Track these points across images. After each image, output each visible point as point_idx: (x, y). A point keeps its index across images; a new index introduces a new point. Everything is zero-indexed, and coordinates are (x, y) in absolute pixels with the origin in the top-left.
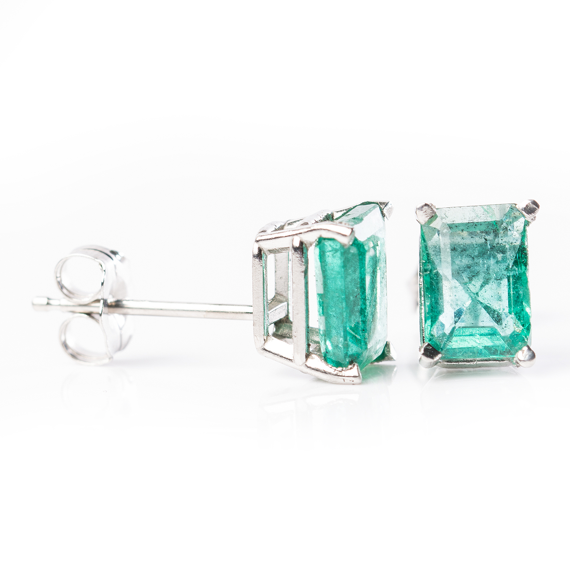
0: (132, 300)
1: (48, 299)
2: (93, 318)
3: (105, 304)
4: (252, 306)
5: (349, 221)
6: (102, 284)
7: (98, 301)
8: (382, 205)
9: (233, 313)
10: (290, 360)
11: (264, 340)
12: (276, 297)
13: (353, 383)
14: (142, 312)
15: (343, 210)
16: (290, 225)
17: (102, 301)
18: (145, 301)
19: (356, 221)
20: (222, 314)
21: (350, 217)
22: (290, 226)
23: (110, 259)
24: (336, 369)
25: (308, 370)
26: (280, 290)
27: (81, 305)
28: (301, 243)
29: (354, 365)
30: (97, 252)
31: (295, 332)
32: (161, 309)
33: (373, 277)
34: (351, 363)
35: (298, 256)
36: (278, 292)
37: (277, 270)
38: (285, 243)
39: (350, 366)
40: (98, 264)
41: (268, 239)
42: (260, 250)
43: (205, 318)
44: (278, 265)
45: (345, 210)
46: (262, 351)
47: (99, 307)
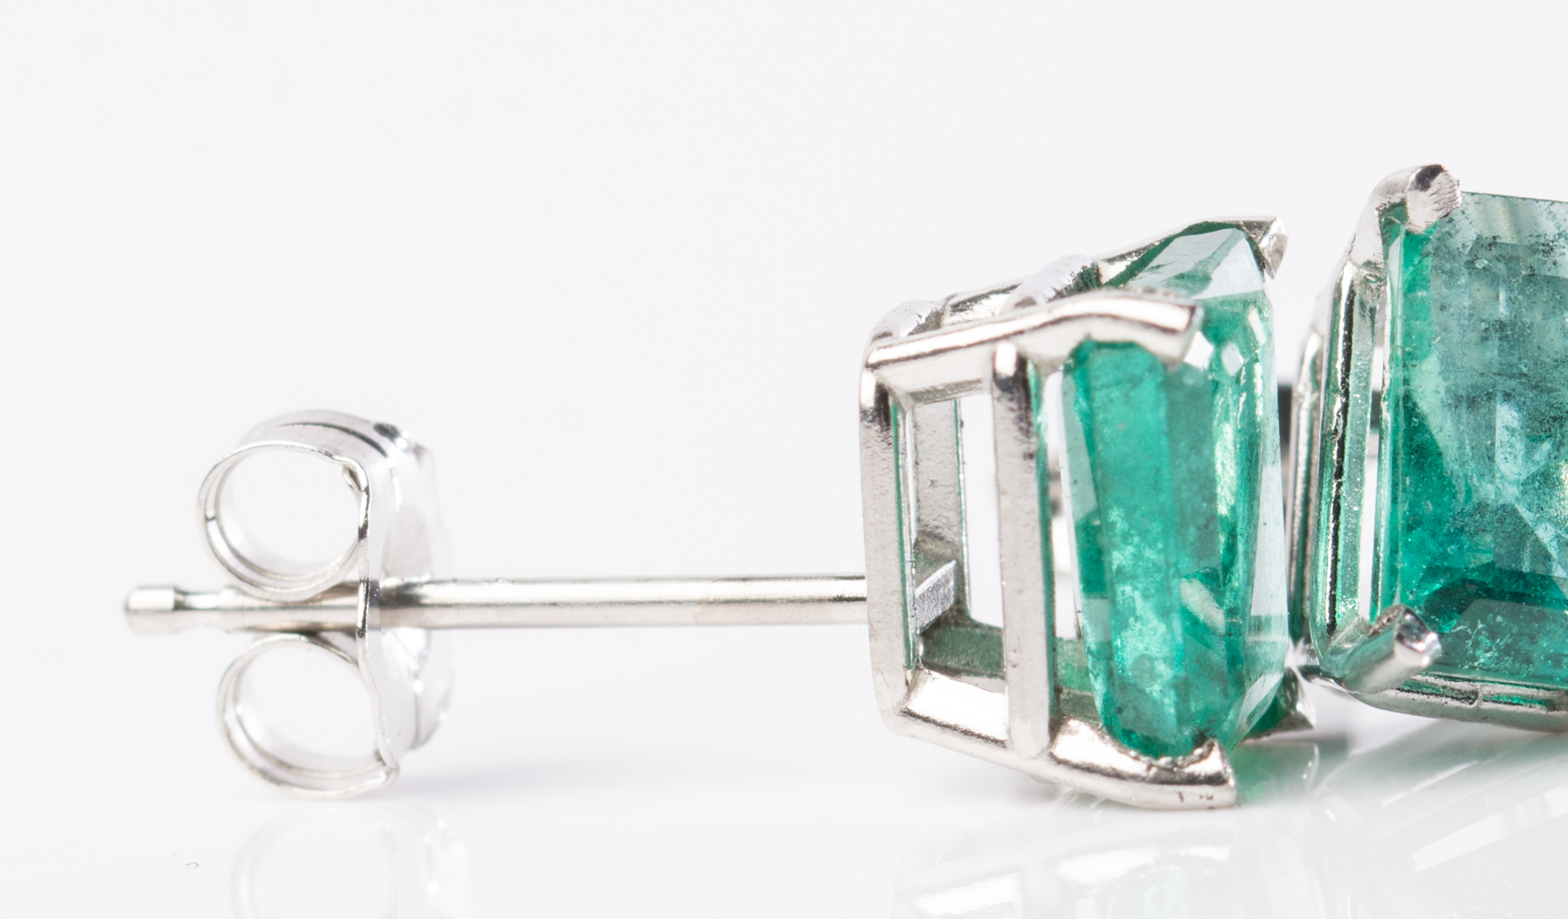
0: (455, 581)
1: (178, 591)
2: (326, 643)
3: (372, 596)
4: (862, 578)
5: (1168, 284)
6: (362, 533)
7: (345, 589)
8: (1253, 229)
9: (791, 604)
10: (995, 741)
11: (907, 683)
12: (920, 544)
13: (1209, 803)
14: (489, 616)
15: (1130, 254)
16: (961, 310)
17: (362, 590)
18: (497, 580)
19: (1190, 285)
20: (754, 607)
21: (1168, 273)
22: (960, 317)
23: (374, 452)
24: (1154, 762)
25: (1061, 773)
26: (932, 521)
27: (285, 606)
28: (1022, 363)
29: (1211, 746)
30: (333, 433)
31: (1015, 651)
32: (554, 604)
33: (1251, 462)
34: (1200, 739)
35: (1014, 405)
36: (928, 529)
37: (920, 456)
38: (971, 366)
39: (1198, 751)
40: (341, 468)
41: (908, 359)
42: (883, 394)
43: (697, 624)
44: (922, 442)
45: (1135, 252)
46: (902, 719)
47: (354, 608)
